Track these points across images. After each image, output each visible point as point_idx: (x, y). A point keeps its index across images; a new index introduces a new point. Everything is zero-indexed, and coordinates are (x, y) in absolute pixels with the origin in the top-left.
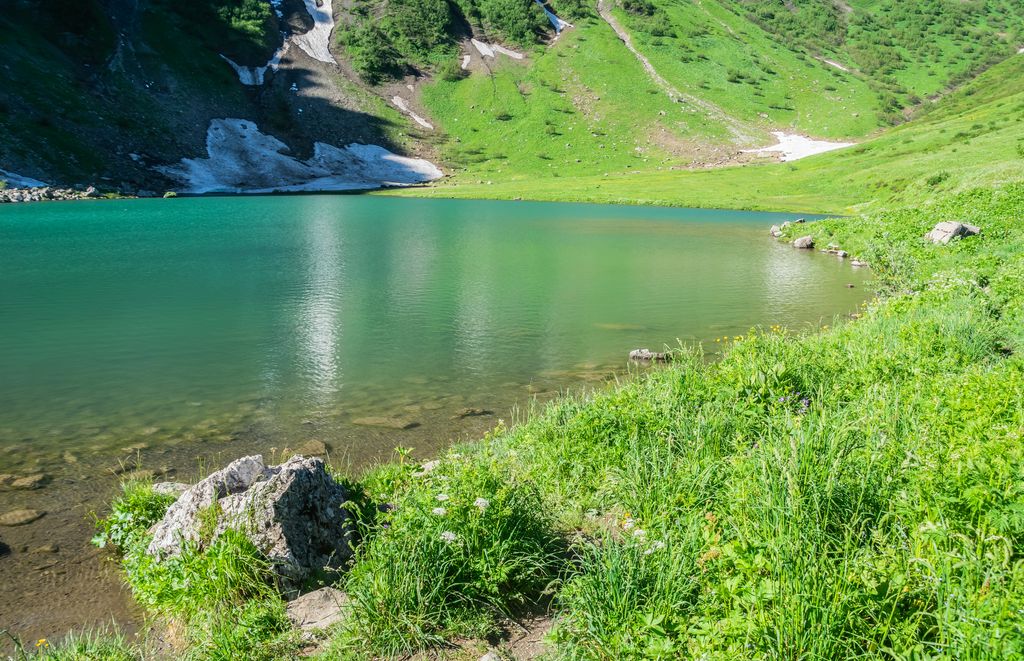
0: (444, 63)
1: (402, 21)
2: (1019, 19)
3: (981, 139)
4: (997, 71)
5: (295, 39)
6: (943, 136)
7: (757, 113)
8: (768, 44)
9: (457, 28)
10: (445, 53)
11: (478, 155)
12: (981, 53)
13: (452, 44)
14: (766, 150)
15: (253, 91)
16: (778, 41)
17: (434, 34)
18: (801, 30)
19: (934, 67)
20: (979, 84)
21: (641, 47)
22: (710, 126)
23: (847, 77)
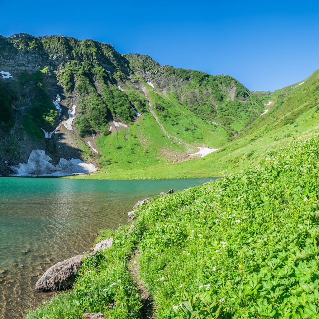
0: (104, 129)
1: (93, 116)
2: (259, 106)
3: (258, 140)
4: (256, 121)
5: (63, 123)
6: (247, 141)
7: (194, 141)
8: (196, 118)
9: (109, 117)
10: (105, 126)
11: (109, 162)
12: (252, 116)
13: (107, 123)
14: (196, 154)
15: (48, 140)
16: (198, 117)
17: (102, 119)
18: (204, 113)
19: (241, 121)
20: (253, 125)
21: (161, 121)
22: (180, 147)
23: (218, 126)
